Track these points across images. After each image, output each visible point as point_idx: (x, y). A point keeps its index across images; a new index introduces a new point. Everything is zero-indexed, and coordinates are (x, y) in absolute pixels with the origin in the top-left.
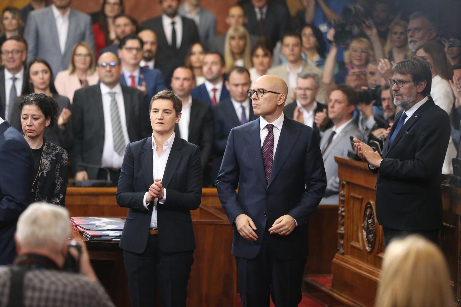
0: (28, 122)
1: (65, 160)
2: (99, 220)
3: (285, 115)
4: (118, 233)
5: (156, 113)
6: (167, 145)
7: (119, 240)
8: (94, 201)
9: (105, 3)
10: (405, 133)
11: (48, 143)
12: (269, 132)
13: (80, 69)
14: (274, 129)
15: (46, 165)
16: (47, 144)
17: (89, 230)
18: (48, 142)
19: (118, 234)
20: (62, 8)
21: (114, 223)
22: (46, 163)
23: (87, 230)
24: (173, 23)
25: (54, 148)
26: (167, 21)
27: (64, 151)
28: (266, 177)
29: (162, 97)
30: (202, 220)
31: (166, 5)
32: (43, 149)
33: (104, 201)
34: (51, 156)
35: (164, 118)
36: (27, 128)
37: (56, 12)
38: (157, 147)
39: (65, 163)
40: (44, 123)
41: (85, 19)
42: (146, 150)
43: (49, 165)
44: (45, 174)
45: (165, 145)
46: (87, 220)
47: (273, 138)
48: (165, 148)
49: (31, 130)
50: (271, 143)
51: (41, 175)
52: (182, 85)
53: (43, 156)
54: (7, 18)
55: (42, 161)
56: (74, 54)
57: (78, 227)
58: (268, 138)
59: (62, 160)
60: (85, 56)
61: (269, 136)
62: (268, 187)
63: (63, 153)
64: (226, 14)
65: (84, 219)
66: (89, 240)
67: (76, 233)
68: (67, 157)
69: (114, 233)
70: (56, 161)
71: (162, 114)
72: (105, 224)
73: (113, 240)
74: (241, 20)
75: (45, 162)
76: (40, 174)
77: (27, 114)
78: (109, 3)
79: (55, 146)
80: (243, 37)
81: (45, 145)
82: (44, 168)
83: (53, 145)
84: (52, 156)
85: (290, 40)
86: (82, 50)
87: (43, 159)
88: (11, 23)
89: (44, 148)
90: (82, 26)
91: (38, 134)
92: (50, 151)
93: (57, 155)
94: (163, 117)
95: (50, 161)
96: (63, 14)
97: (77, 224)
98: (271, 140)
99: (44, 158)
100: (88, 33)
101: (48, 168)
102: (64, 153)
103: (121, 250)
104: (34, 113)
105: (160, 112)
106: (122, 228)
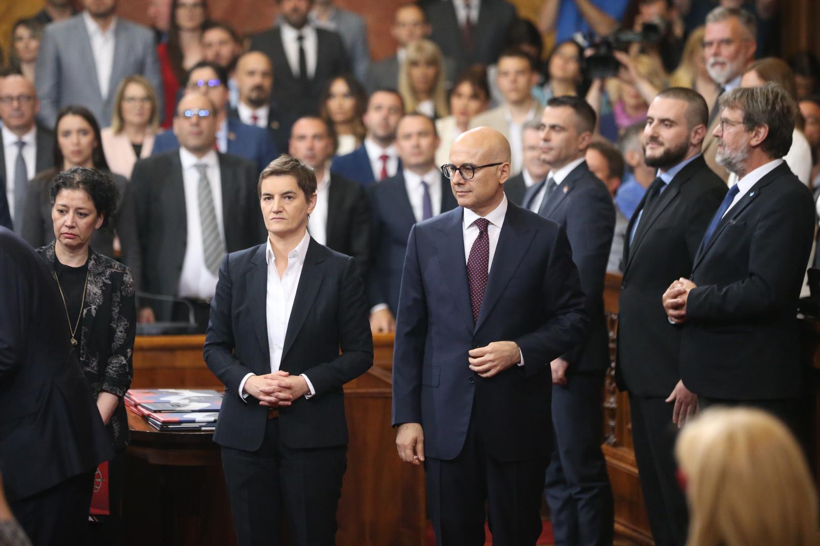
0: (68, 219)
1: (129, 286)
2: (176, 394)
3: (510, 201)
4: (212, 417)
5: (269, 201)
6: (294, 256)
7: (214, 428)
8: (165, 359)
9: (175, 5)
10: (730, 223)
11: (97, 256)
12: (481, 233)
13: (132, 124)
14: (490, 227)
15: (95, 294)
16: (95, 257)
17: (160, 411)
18: (97, 253)
19: (212, 419)
20: (102, 16)
21: (203, 399)
22: (94, 291)
23: (155, 412)
24: (300, 39)
25: (108, 265)
26: (289, 36)
27: (127, 270)
28: (473, 312)
29: (276, 173)
30: (362, 391)
31: (288, 6)
32: (89, 268)
33: (185, 361)
34: (103, 278)
35: (284, 209)
36: (65, 230)
37: (91, 25)
38: (276, 261)
39: (129, 291)
40: (94, 222)
41: (142, 36)
42: (256, 265)
43: (100, 295)
44: (94, 312)
45: (292, 256)
46: (156, 395)
47: (488, 243)
48: (291, 261)
49: (71, 234)
50: (485, 252)
51: (86, 314)
52: (312, 149)
53: (89, 279)
54: (20, 39)
55: (86, 288)
56: (122, 97)
57: (139, 407)
58: (479, 244)
59: (123, 286)
60: (143, 100)
61: (480, 240)
62: (476, 329)
63: (124, 272)
64: (391, 20)
65: (149, 393)
66: (160, 431)
67: (135, 417)
68: (131, 280)
69: (203, 417)
70: (114, 286)
71: (279, 202)
72: (187, 401)
73: (203, 429)
74: (418, 31)
75: (93, 289)
76: (85, 311)
77: (68, 205)
78: (184, 5)
79: (109, 260)
80: (432, 62)
81: (91, 260)
82: (91, 302)
83: (106, 259)
84: (106, 279)
85: (510, 64)
86: (135, 90)
87: (89, 285)
88: (27, 47)
89: (90, 265)
90: (139, 48)
91: (83, 242)
92: (100, 269)
93: (113, 276)
94: (283, 207)
95: (101, 287)
96: (104, 28)
97: (138, 401)
98: (484, 247)
99: (91, 282)
100: (149, 61)
101: (99, 300)
102: (126, 274)
103: (216, 447)
104: (81, 205)
105: (277, 198)
106: (219, 407)
